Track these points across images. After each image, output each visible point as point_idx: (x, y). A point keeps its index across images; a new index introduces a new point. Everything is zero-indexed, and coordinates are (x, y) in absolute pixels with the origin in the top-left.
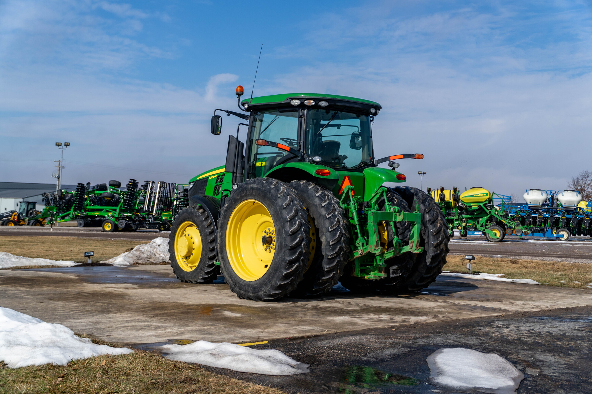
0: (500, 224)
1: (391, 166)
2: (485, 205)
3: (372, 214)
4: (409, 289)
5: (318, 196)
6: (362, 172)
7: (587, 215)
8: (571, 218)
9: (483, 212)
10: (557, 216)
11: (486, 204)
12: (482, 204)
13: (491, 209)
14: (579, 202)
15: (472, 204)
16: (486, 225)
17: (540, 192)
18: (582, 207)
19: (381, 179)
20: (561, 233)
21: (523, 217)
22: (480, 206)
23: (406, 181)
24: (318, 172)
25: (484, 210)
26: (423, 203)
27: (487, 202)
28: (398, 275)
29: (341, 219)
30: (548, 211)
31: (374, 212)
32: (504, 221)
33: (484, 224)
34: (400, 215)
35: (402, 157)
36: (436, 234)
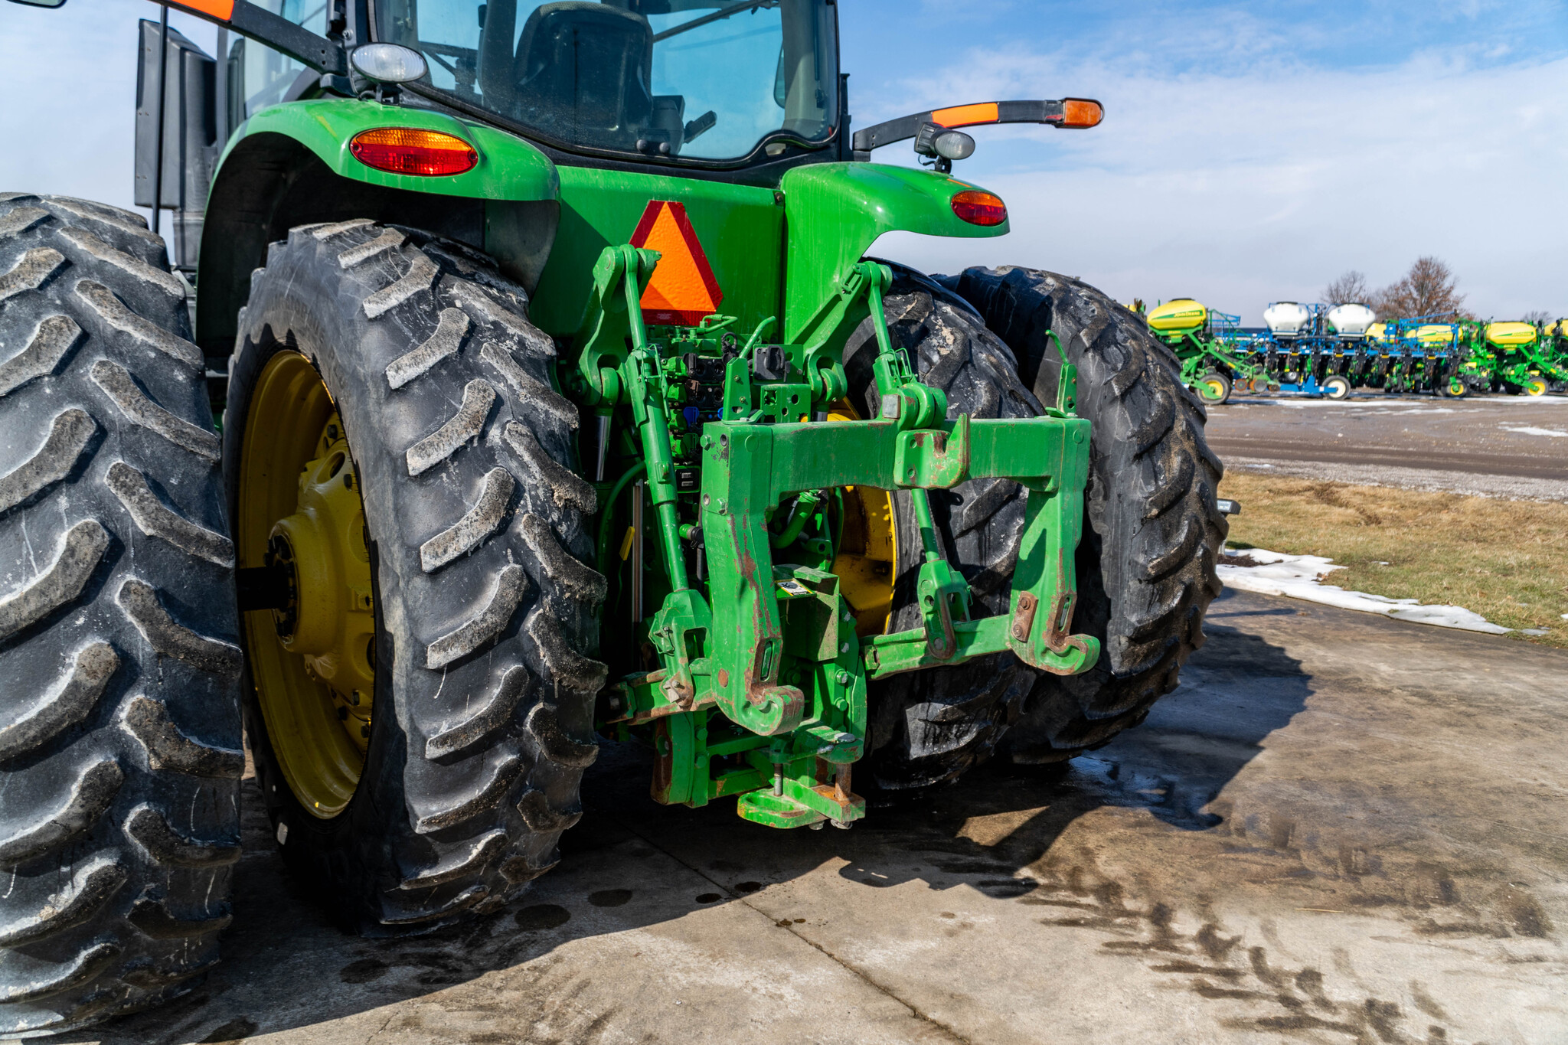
0: (1223, 370)
1: (931, 153)
2: (1196, 334)
3: (720, 446)
4: (1017, 760)
5: (382, 319)
6: (773, 184)
7: (1385, 350)
8: (1351, 357)
9: (1192, 348)
10: (1325, 352)
11: (1199, 331)
12: (1190, 333)
13: (1208, 342)
14: (1369, 326)
15: (1170, 332)
16: (1197, 372)
17: (1296, 308)
18: (1375, 336)
19: (868, 219)
20: (1332, 385)
21: (1261, 354)
22: (1186, 335)
23: (1007, 230)
24: (365, 150)
25: (1192, 343)
26: (1100, 344)
27: (1201, 328)
28: (953, 746)
29: (533, 477)
30: (1308, 343)
31: (738, 438)
32: (1233, 365)
33: (1192, 371)
34: (941, 445)
35: (993, 113)
36: (1163, 512)
